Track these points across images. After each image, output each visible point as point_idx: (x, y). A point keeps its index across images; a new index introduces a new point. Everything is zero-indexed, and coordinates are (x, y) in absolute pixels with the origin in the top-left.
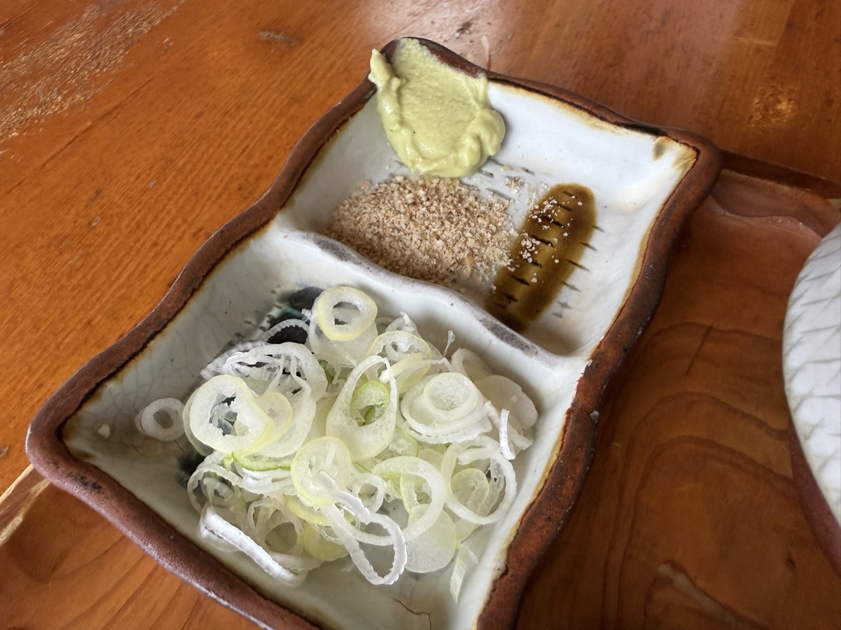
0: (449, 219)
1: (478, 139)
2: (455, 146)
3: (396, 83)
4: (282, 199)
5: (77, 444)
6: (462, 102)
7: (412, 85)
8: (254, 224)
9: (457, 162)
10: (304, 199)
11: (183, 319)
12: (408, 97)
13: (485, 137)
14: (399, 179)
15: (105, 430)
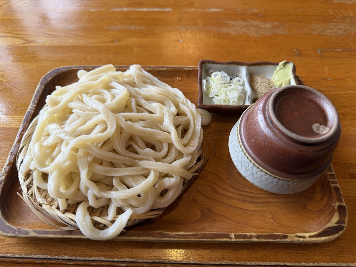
0: (266, 87)
1: (282, 83)
2: (279, 81)
3: (282, 67)
4: (249, 65)
5: (203, 65)
6: (287, 76)
7: (284, 69)
8: (242, 64)
9: (277, 83)
10: (252, 68)
11: (224, 66)
12: (282, 70)
13: (283, 83)
14: (268, 79)
15: (206, 68)
